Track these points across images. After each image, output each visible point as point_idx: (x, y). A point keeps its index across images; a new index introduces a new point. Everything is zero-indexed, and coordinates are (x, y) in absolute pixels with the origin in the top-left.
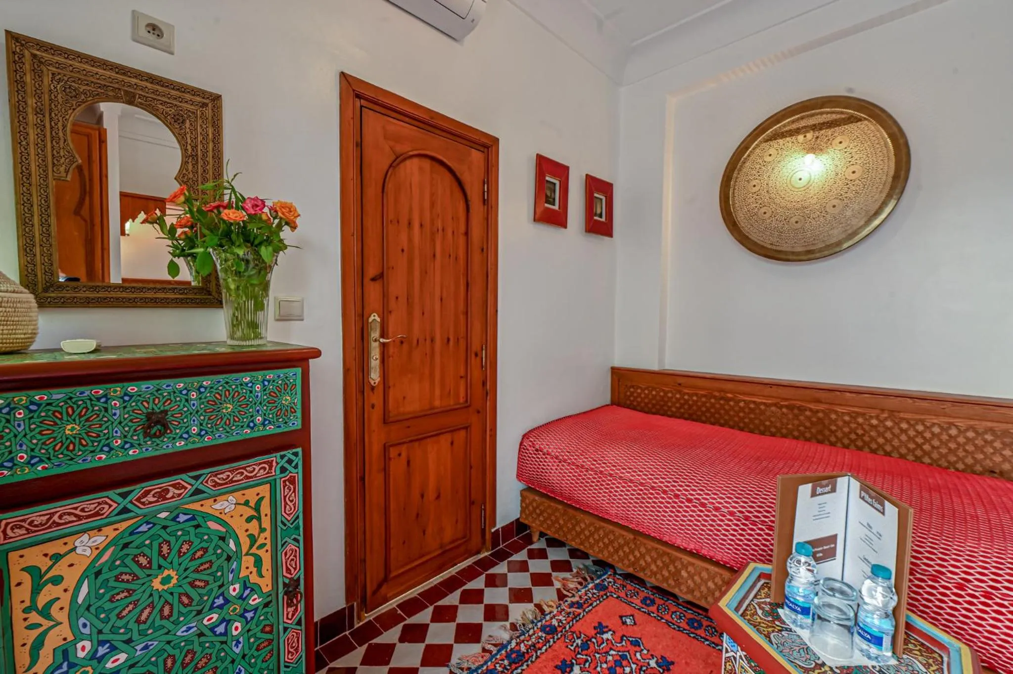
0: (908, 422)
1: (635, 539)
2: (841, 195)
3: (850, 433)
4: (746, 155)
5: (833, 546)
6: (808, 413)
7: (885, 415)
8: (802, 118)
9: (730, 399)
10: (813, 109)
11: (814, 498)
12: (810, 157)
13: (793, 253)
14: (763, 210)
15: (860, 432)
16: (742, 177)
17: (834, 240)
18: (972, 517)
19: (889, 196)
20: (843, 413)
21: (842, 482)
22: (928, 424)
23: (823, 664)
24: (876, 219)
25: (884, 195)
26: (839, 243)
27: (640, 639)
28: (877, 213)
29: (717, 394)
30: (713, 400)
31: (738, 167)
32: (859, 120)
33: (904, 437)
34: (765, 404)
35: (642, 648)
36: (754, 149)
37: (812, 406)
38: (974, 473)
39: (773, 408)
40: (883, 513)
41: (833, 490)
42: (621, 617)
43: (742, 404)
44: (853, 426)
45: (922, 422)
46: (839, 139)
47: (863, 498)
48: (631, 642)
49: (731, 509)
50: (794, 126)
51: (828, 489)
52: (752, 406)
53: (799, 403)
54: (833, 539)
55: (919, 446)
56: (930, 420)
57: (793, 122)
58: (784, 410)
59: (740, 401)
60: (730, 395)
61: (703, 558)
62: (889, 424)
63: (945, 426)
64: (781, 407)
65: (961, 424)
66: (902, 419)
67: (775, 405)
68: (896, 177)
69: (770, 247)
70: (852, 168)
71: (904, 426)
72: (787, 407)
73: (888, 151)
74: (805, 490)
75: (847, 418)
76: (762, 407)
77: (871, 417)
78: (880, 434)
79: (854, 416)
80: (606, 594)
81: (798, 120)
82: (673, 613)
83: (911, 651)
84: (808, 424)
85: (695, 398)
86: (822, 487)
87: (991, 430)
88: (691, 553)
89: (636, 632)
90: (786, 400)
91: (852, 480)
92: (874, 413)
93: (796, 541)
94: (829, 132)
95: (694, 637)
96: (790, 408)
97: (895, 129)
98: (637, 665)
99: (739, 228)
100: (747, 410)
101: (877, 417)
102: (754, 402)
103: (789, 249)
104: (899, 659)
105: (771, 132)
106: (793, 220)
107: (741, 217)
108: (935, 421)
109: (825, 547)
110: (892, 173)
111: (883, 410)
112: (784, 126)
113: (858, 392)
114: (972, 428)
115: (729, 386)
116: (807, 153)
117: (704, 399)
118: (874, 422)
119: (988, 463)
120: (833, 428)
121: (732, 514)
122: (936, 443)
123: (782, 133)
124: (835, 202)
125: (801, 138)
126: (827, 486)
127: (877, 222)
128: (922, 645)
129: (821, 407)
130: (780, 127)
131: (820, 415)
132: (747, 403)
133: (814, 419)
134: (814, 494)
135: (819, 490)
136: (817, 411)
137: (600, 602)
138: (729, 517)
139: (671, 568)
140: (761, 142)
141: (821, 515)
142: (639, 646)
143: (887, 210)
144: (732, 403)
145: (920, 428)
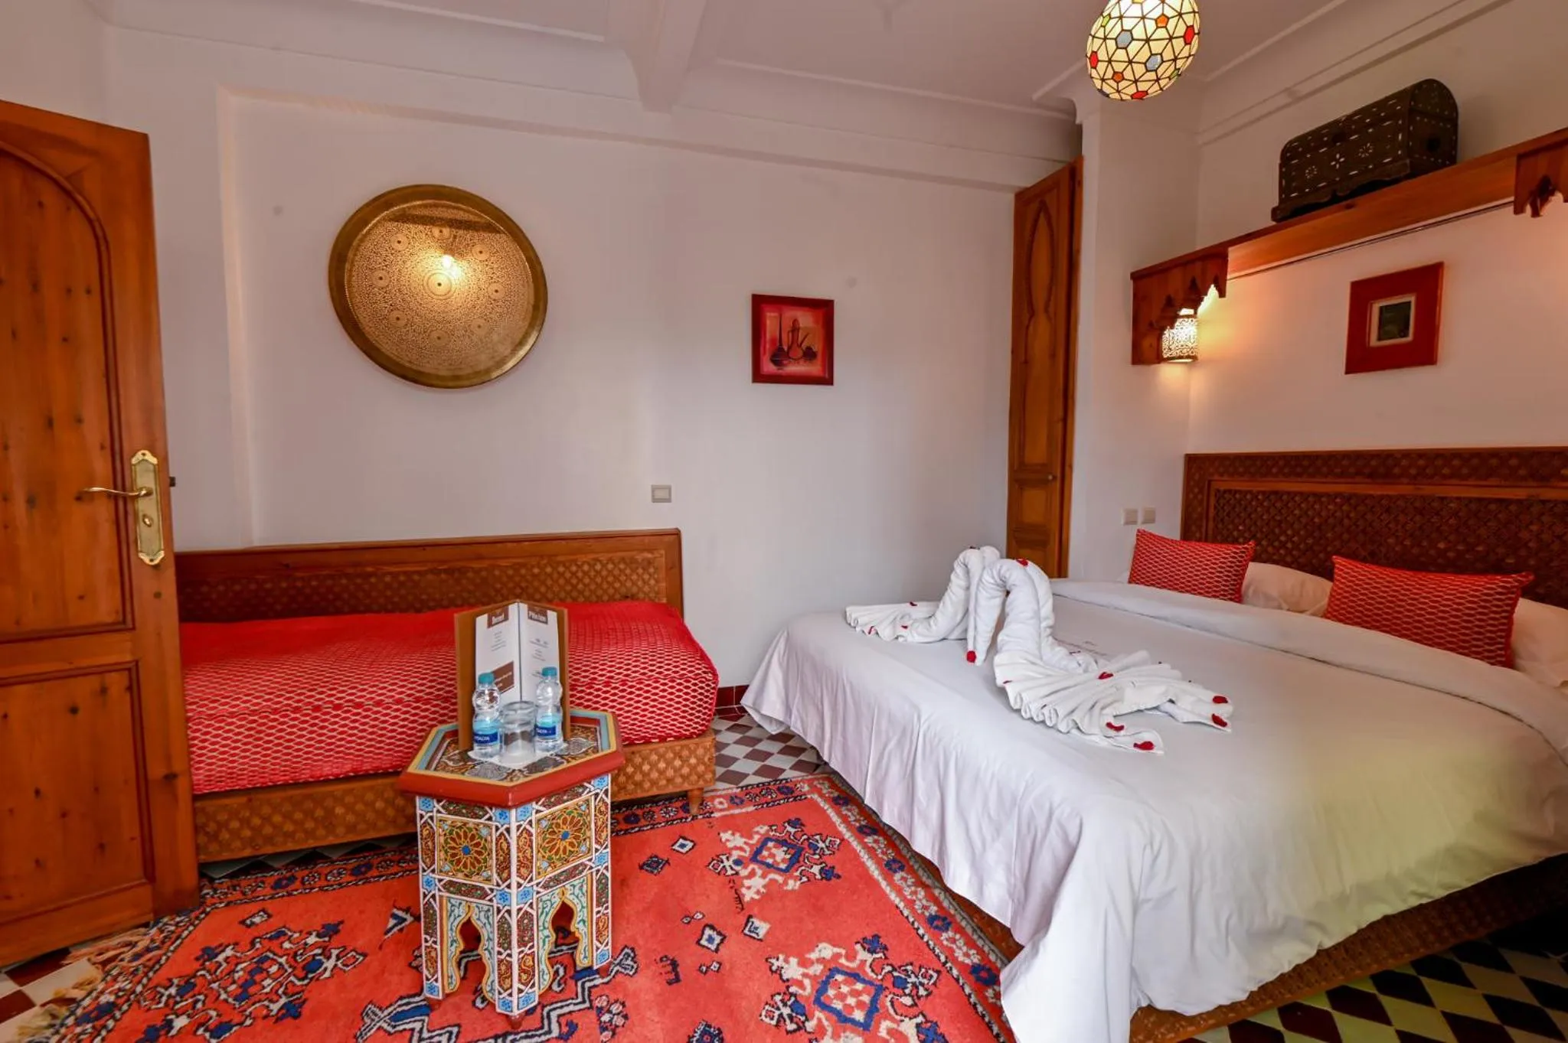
0: (564, 566)
1: (250, 800)
2: (486, 315)
3: (515, 588)
4: (365, 231)
5: (510, 673)
6: (470, 575)
7: (545, 561)
8: (436, 206)
9: (370, 575)
10: (449, 200)
11: (491, 629)
12: (448, 260)
13: (438, 377)
14: (396, 314)
15: (523, 585)
16: (359, 263)
17: (482, 367)
18: (612, 629)
19: (531, 326)
20: (507, 567)
21: (513, 609)
22: (579, 563)
23: (514, 771)
24: (521, 349)
25: (527, 323)
26: (488, 371)
27: (284, 927)
28: (521, 344)
29: (350, 570)
30: (344, 581)
31: (355, 243)
32: (498, 232)
33: (562, 581)
34: (418, 573)
35: (290, 934)
36: (375, 225)
37: (476, 565)
38: (615, 600)
39: (430, 577)
40: (546, 623)
41: (506, 618)
42: (243, 922)
43: (388, 579)
44: (517, 579)
45: (575, 562)
46: (478, 248)
47: (531, 618)
48: (270, 939)
49: (398, 696)
50: (426, 212)
51: (501, 618)
52: (402, 578)
53: (459, 564)
54: (509, 667)
55: (574, 587)
56: (581, 558)
57: (425, 206)
58: (443, 576)
59: (385, 574)
60: (369, 569)
61: (367, 776)
62: (549, 570)
63: (592, 562)
64: (440, 572)
65: (603, 557)
66: (559, 563)
67: (432, 571)
68: (536, 307)
69: (407, 364)
70: (495, 287)
71: (561, 569)
72: (445, 571)
73: (526, 272)
74: (482, 621)
75: (510, 572)
76: (416, 577)
77: (533, 566)
78: (543, 583)
79: (516, 567)
80: (204, 912)
81: (431, 206)
82: (326, 875)
83: (576, 734)
84: (471, 587)
85: (314, 583)
86: (496, 616)
87: (623, 560)
88: (347, 779)
89: (276, 922)
90: (443, 562)
91: (521, 605)
92: (534, 561)
93: (478, 673)
94: (469, 235)
95: (364, 883)
96: (450, 572)
97: (532, 254)
98: (288, 955)
99: (363, 333)
100: (395, 585)
101: (539, 566)
102: (405, 573)
103: (432, 371)
104: (568, 743)
105: (398, 210)
106: (435, 335)
107: (363, 316)
108: (585, 559)
109: (504, 676)
110: (532, 302)
111: (542, 557)
112: (414, 207)
113: (518, 540)
114: (610, 560)
115: (369, 556)
116: (445, 253)
117: (329, 582)
118: (536, 571)
119: (623, 590)
120: (498, 586)
121: (399, 701)
122: (587, 581)
123: (413, 216)
124: (481, 322)
125: (436, 231)
126: (500, 615)
127: (522, 353)
128: (583, 727)
129: (485, 564)
130: (409, 208)
131: (484, 574)
132: (394, 575)
133: (478, 581)
134: (490, 624)
135: (494, 620)
136: (481, 570)
137: (195, 926)
138: (395, 707)
139: (319, 813)
140: (384, 219)
141: (499, 644)
142: (286, 934)
143: (531, 341)
144: (373, 580)
145: (574, 568)
